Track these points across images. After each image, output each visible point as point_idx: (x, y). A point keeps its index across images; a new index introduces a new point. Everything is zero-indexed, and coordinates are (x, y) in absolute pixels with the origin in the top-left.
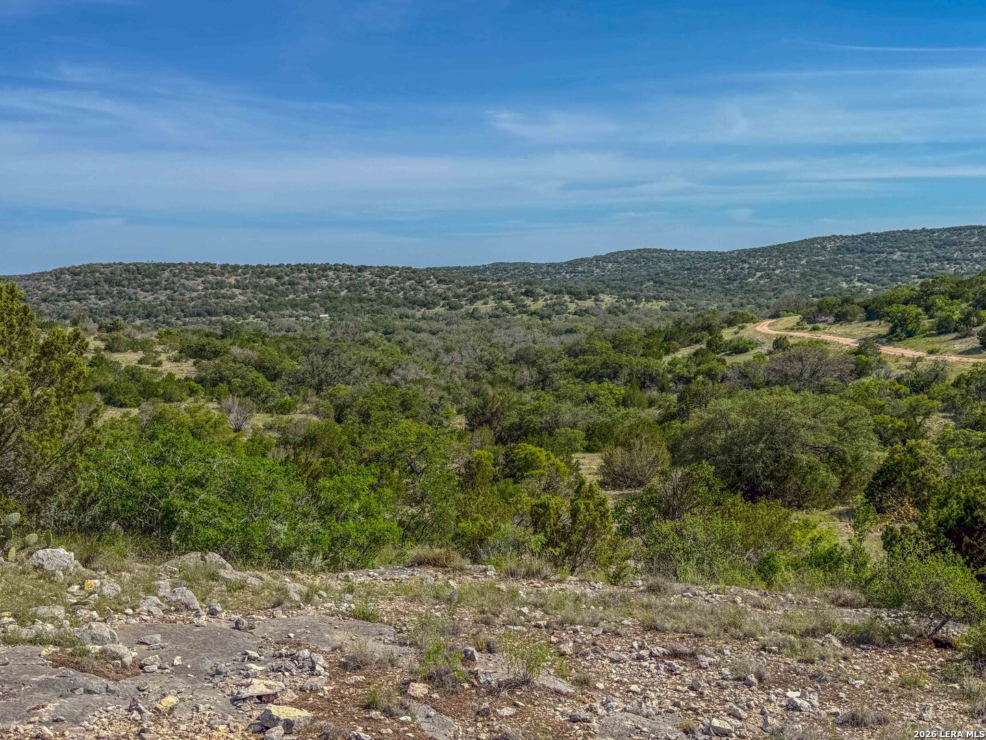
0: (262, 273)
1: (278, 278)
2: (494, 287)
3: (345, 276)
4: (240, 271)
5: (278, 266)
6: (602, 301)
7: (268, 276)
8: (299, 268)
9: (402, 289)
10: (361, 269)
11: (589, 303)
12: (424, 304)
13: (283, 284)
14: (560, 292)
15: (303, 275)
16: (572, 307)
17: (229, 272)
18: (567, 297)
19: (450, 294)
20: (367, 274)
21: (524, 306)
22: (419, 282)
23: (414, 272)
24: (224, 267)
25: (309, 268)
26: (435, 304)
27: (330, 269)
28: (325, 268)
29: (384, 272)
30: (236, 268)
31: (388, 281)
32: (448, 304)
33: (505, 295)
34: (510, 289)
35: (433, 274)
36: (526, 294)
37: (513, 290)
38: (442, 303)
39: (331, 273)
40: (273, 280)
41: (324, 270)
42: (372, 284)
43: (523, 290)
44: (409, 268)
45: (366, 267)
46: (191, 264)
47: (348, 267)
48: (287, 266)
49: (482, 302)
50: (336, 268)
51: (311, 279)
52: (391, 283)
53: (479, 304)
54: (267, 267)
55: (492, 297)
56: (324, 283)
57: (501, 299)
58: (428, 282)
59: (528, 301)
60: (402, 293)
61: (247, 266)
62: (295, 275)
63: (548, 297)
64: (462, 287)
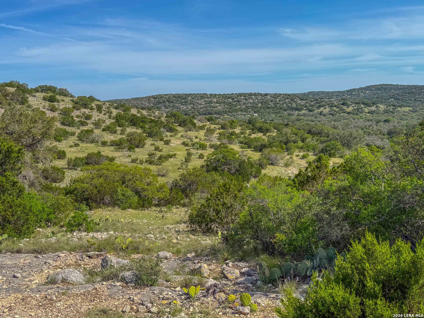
0: (226, 97)
1: (233, 99)
2: (328, 101)
3: (259, 98)
4: (217, 96)
5: (232, 94)
6: (379, 107)
7: (228, 98)
8: (240, 95)
9: (285, 103)
10: (266, 95)
11: (374, 108)
12: (297, 109)
13: (235, 101)
14: (359, 103)
15: (242, 98)
16: (366, 110)
17: (213, 97)
18: (362, 106)
19: (307, 105)
20: (268, 97)
21: (343, 110)
22: (292, 100)
23: (289, 95)
24: (211, 95)
25: (245, 95)
26: (302, 109)
27: (253, 95)
28: (251, 94)
29: (276, 96)
30: (215, 95)
31: (278, 100)
32: (308, 109)
33: (333, 105)
34: (335, 102)
35: (297, 96)
36: (343, 104)
37: (337, 103)
38: (305, 109)
39: (253, 97)
40: (230, 100)
41: (251, 96)
42: (271, 101)
43: (342, 103)
44: (286, 94)
45: (268, 94)
46: (198, 94)
47: (260, 94)
48: (236, 94)
49: (323, 108)
50: (255, 94)
51: (246, 99)
52: (279, 101)
53: (322, 109)
54: (227, 94)
55: (327, 106)
56: (251, 101)
57: (332, 106)
58: (296, 100)
59: (345, 108)
60: (285, 105)
61: (220, 95)
62: (239, 98)
63: (354, 105)
64: (312, 102)
